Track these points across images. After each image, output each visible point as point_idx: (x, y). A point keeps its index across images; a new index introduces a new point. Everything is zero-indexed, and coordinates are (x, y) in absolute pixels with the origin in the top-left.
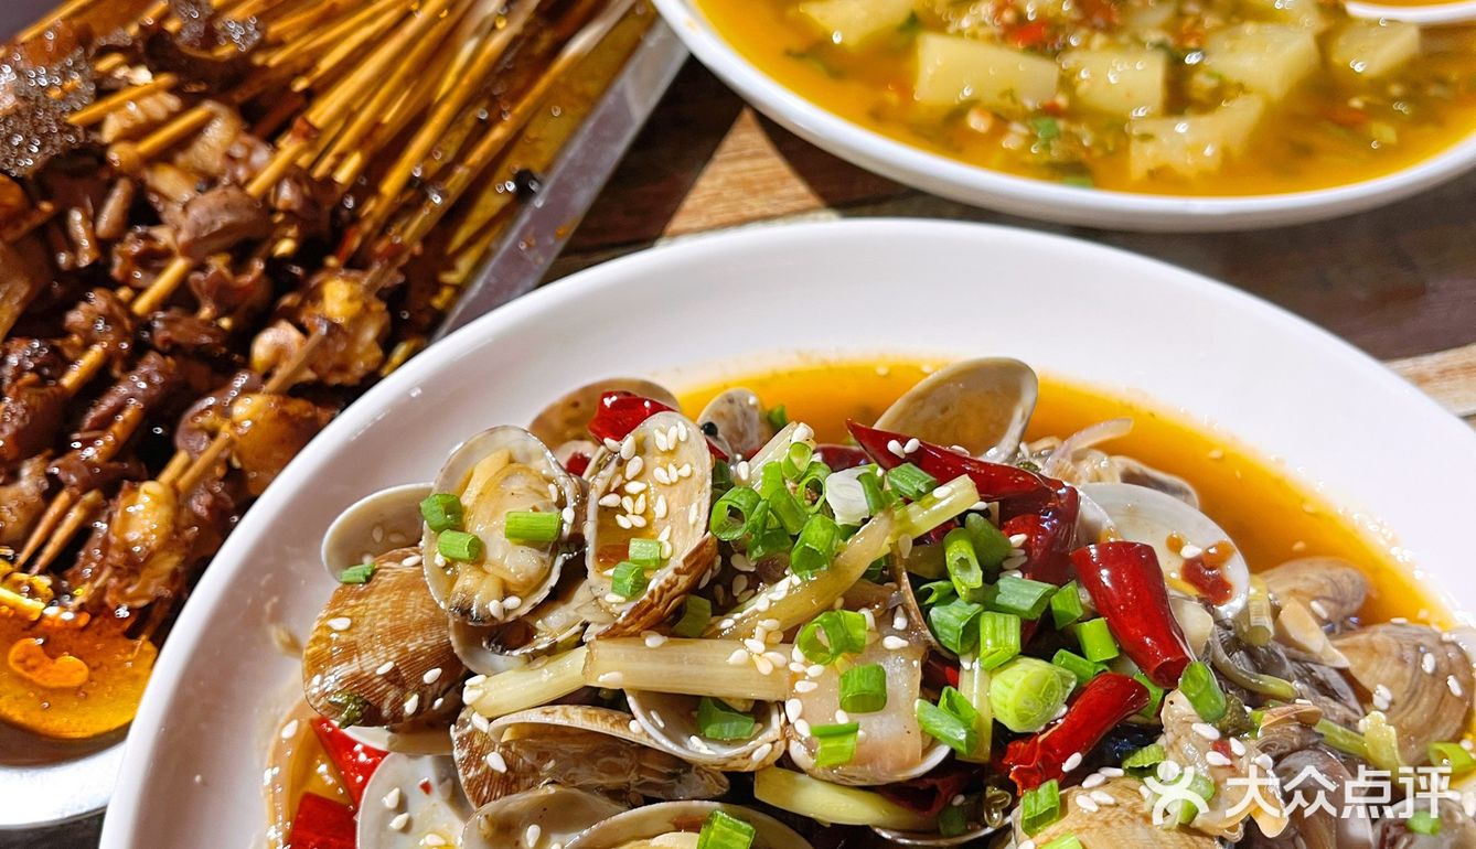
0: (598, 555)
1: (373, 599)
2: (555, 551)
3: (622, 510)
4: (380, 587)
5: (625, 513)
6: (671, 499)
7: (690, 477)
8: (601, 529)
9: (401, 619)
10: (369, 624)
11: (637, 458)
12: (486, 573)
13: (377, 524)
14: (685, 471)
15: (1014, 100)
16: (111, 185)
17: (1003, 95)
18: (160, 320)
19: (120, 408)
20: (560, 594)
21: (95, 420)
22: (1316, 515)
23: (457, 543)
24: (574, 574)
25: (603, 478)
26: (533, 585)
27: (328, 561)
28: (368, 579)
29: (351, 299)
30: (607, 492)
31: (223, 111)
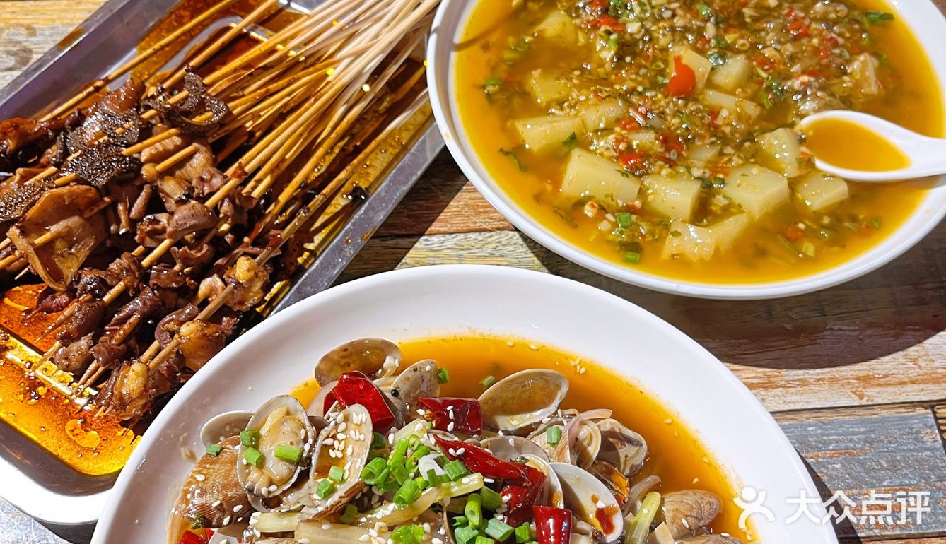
0: (317, 471)
1: (217, 466)
2: (297, 465)
3: (332, 447)
4: (223, 459)
5: (334, 449)
6: (356, 447)
7: (364, 440)
8: (321, 456)
9: (227, 480)
10: (213, 480)
11: (344, 423)
12: (263, 473)
13: (228, 424)
14: (362, 437)
15: (612, 200)
16: (141, 189)
17: (607, 196)
18: (154, 269)
19: (129, 316)
20: (297, 486)
21: (117, 320)
22: (709, 464)
23: (253, 456)
24: (304, 477)
25: (326, 431)
26: (285, 480)
27: (203, 437)
28: (218, 454)
29: (249, 270)
30: (327, 437)
31: (203, 149)
